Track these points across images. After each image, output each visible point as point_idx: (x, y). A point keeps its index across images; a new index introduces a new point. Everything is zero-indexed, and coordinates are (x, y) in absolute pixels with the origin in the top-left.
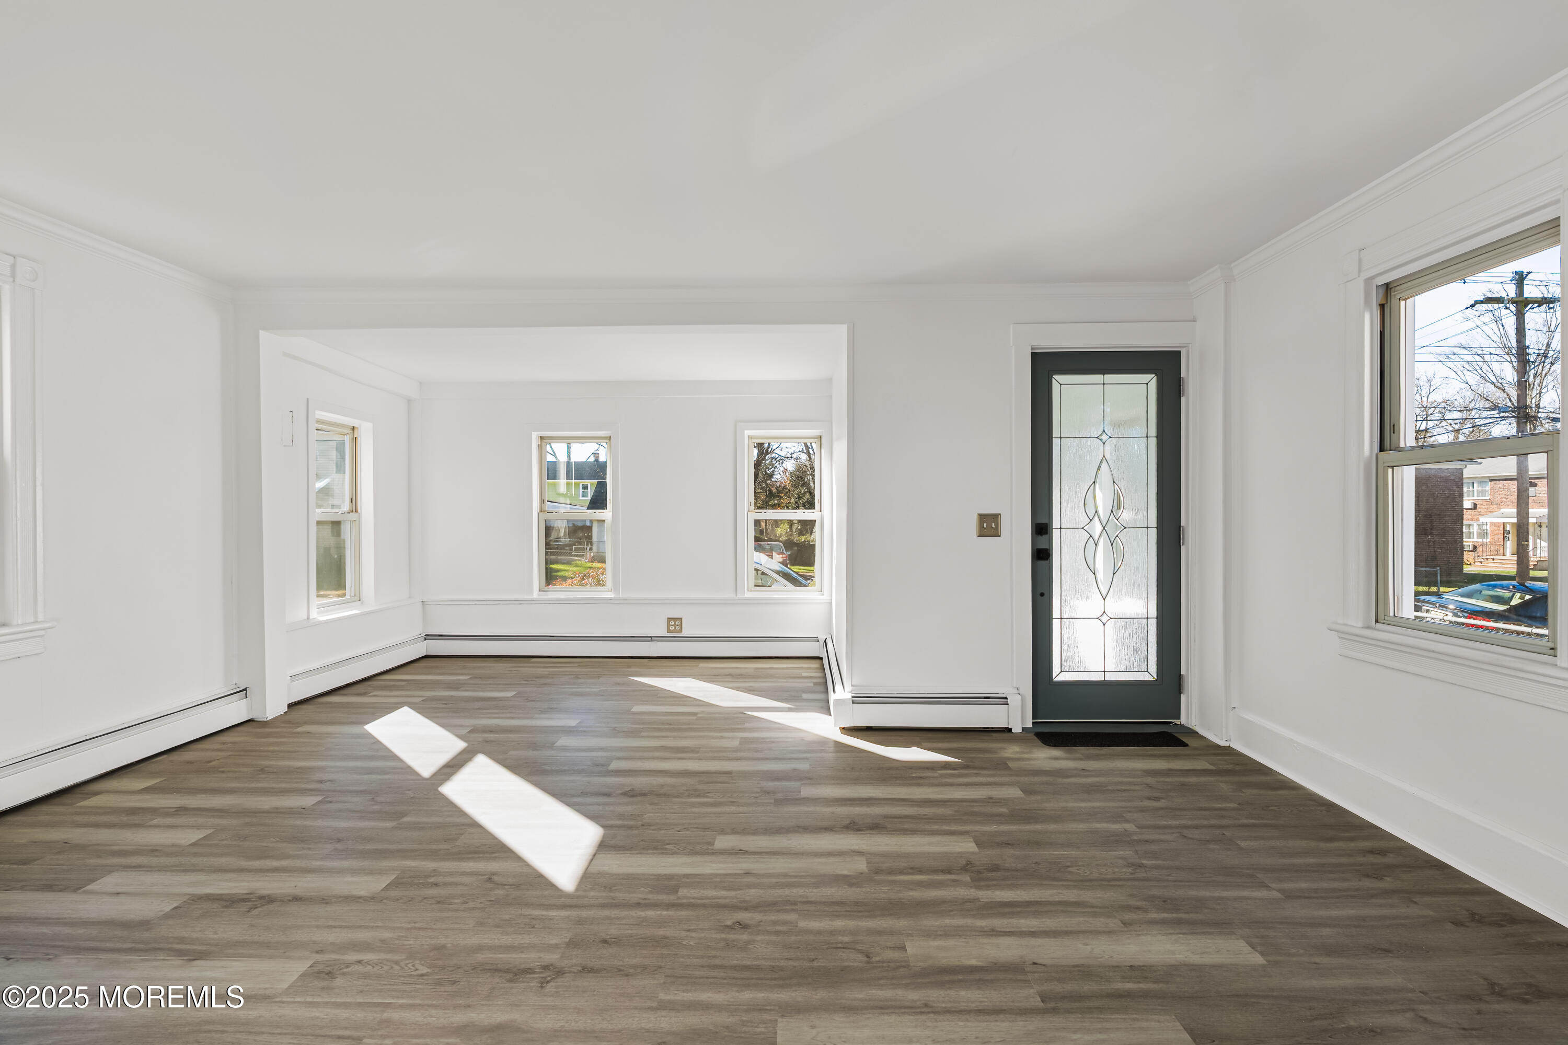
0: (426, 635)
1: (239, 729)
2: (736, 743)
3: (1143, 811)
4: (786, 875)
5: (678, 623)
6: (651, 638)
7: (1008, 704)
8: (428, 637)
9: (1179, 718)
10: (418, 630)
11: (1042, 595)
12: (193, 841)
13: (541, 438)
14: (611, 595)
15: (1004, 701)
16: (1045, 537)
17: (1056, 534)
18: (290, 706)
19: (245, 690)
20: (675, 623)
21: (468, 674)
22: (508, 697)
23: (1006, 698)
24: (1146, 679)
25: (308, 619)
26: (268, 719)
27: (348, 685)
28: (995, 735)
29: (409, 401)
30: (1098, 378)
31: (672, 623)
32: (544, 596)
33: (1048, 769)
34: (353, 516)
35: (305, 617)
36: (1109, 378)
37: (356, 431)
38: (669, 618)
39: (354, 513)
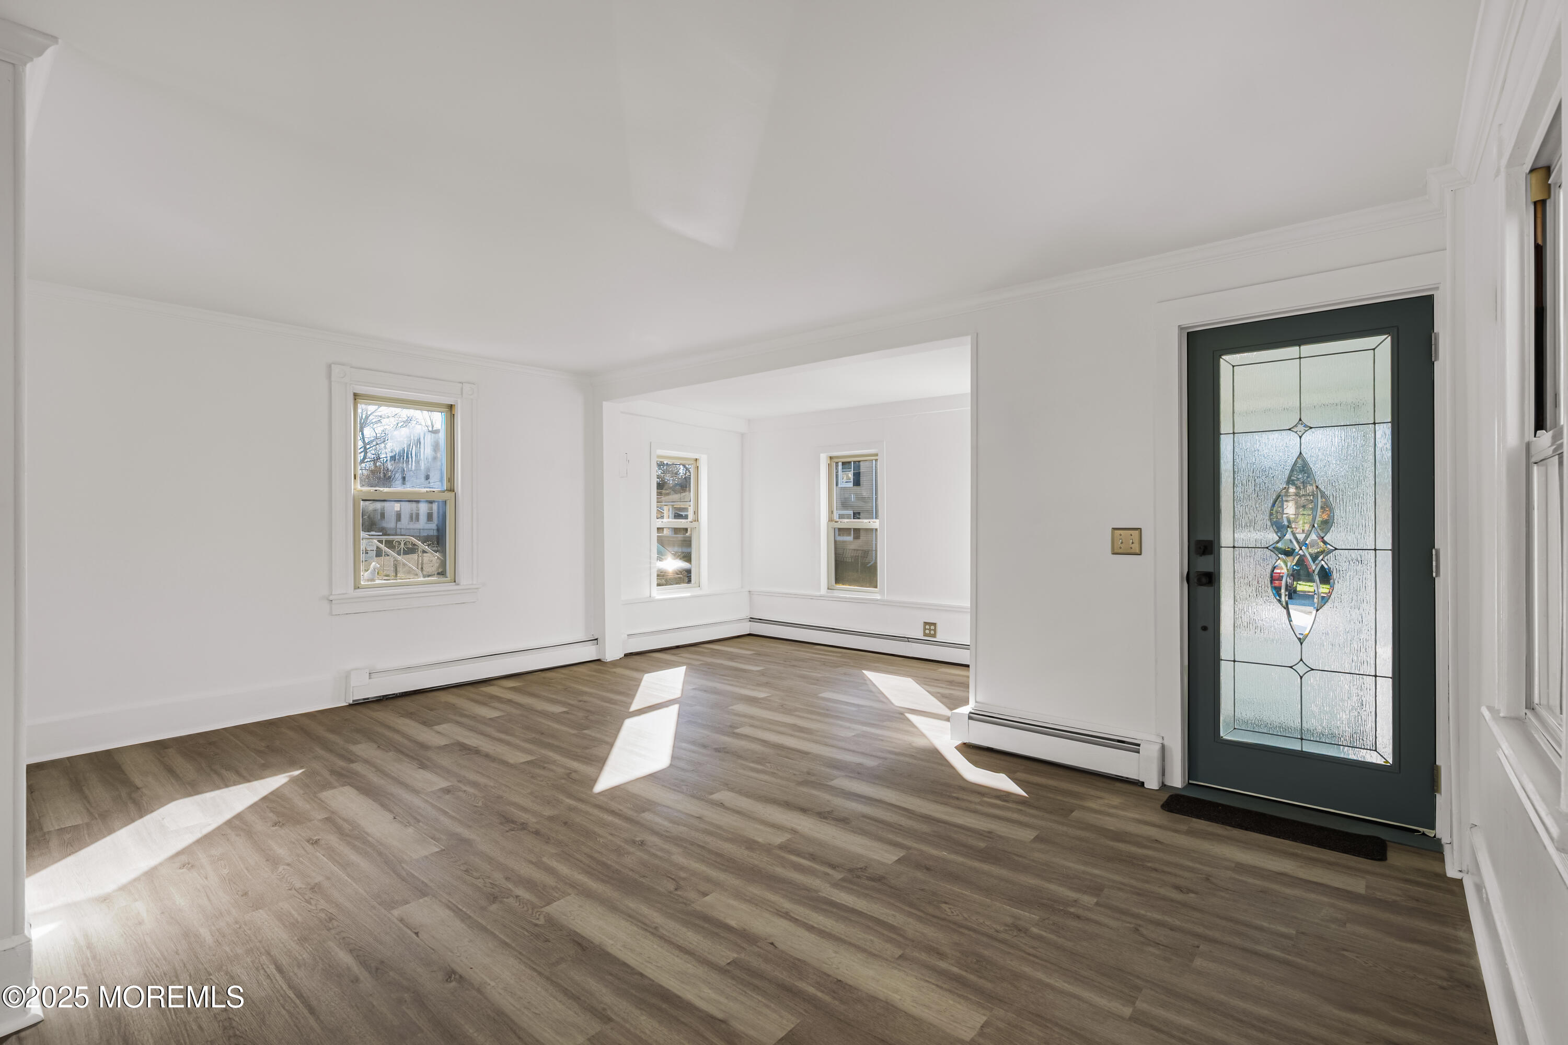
0: (751, 618)
1: (588, 664)
2: (850, 734)
3: (1139, 894)
4: (719, 827)
5: (932, 627)
6: (908, 639)
7: (1139, 752)
8: (752, 619)
9: (1433, 827)
10: (746, 614)
11: (1205, 628)
12: (492, 717)
13: (831, 458)
14: (878, 597)
15: (1134, 747)
16: (1209, 558)
17: (1226, 556)
18: (626, 655)
19: (597, 639)
20: (930, 628)
21: (753, 650)
22: (753, 671)
23: (1139, 745)
24: (1374, 761)
25: (650, 597)
26: (608, 661)
27: (678, 647)
28: (1118, 785)
29: (743, 435)
30: (1293, 351)
31: (927, 627)
32: (831, 593)
33: (1112, 828)
34: (695, 524)
35: (649, 595)
36: (1307, 349)
37: (698, 461)
38: (925, 623)
39: (696, 523)
